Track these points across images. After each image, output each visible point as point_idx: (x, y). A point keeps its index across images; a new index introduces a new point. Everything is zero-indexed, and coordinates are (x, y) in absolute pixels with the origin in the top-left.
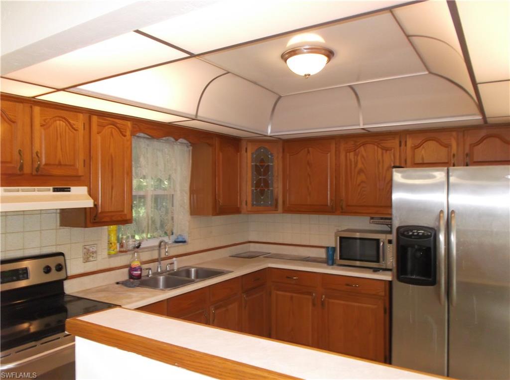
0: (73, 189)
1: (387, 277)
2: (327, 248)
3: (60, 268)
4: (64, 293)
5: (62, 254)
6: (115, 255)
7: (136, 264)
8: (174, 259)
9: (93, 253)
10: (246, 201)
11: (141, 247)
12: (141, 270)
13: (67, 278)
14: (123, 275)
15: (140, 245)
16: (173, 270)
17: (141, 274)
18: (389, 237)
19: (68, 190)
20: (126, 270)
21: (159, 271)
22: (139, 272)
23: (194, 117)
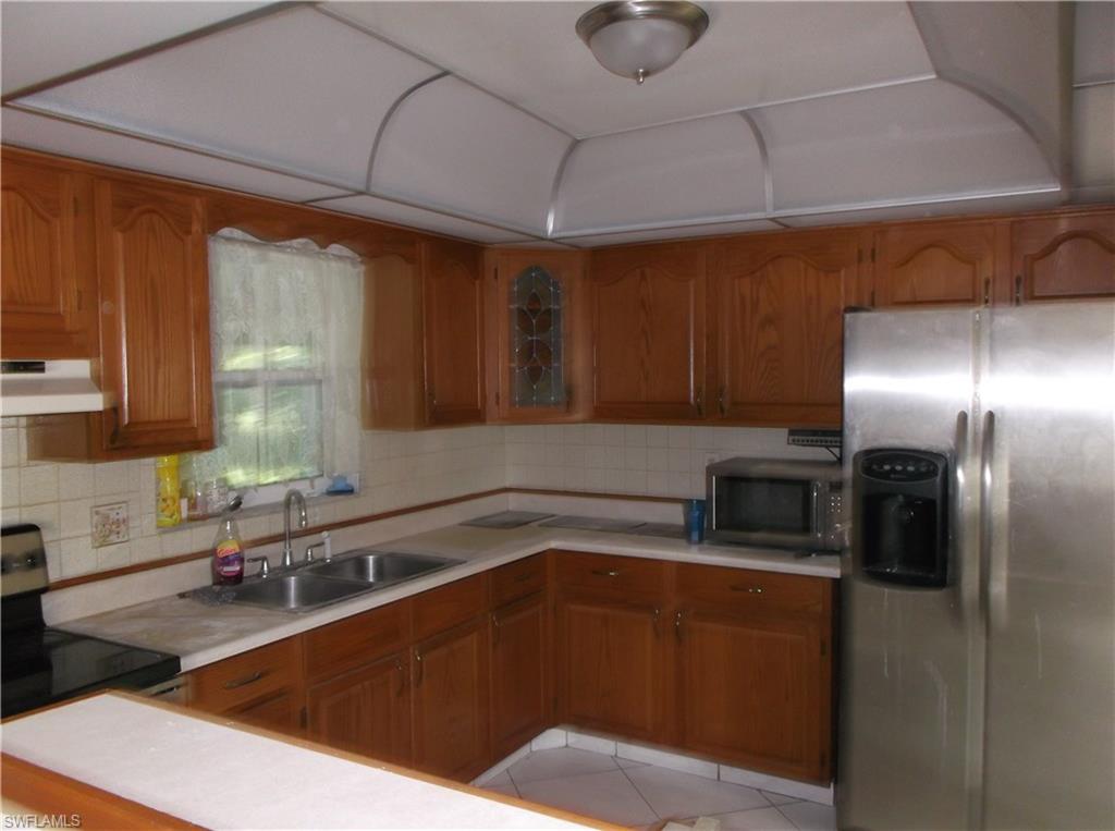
0: (48, 364)
1: (829, 569)
2: (687, 502)
3: (37, 559)
4: (43, 624)
5: (31, 528)
6: (180, 525)
7: (230, 547)
8: (325, 534)
9: (118, 523)
10: (497, 396)
11: (242, 506)
12: (241, 560)
14: (198, 575)
15: (240, 503)
16: (323, 560)
17: (241, 572)
18: (834, 475)
19: (40, 368)
20: (207, 562)
21: (288, 563)
22: (238, 568)
23: (362, 187)
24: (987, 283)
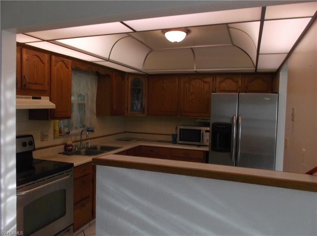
0: (42, 97)
1: (207, 149)
2: (173, 135)
3: (32, 143)
4: (33, 158)
5: (31, 136)
6: (58, 138)
7: (69, 142)
8: (89, 140)
9: (46, 136)
10: (127, 109)
11: (70, 133)
12: (72, 146)
13: (35, 149)
14: (61, 148)
15: (69, 132)
16: (88, 147)
17: (72, 149)
18: (208, 129)
19: (40, 98)
20: (63, 146)
21: (81, 147)
22: (71, 148)
23: (107, 60)
24: (240, 87)
